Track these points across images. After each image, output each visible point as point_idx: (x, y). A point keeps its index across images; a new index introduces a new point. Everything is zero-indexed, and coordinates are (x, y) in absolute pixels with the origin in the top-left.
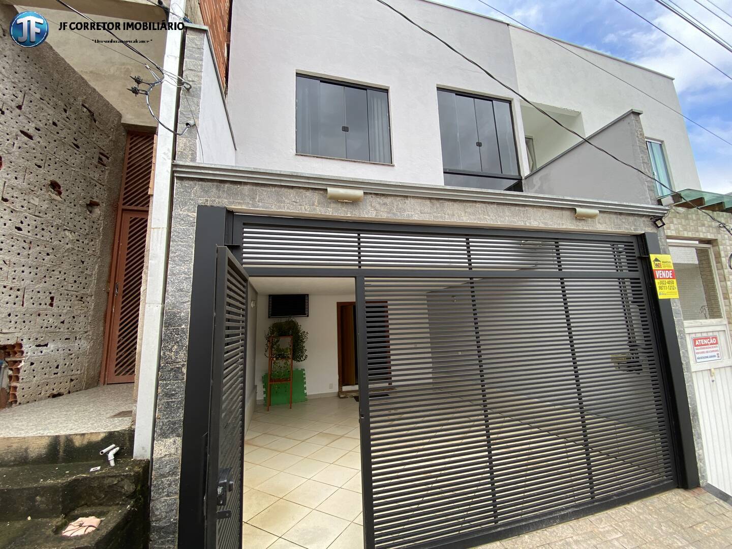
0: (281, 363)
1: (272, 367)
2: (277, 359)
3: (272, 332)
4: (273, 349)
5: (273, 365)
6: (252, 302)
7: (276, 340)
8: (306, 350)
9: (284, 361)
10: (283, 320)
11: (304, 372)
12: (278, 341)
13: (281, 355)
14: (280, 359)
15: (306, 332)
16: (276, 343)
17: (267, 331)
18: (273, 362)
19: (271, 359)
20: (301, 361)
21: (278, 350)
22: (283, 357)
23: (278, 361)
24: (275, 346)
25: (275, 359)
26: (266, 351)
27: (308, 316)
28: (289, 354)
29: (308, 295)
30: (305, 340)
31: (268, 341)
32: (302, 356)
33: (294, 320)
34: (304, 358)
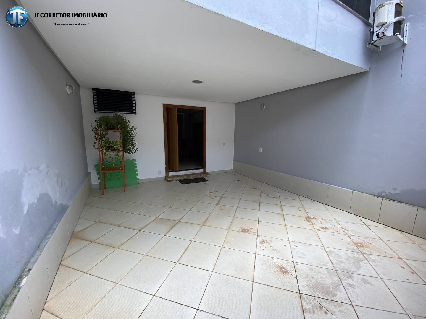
0: (112, 154)
1: (104, 158)
2: (107, 150)
3: (100, 126)
4: (103, 142)
5: (104, 156)
6: (68, 87)
7: (104, 133)
8: (136, 144)
9: (115, 153)
10: (111, 115)
11: (135, 162)
12: (106, 134)
13: (111, 147)
14: (110, 150)
15: (135, 127)
16: (104, 136)
17: (94, 124)
18: (104, 153)
19: (101, 150)
20: (132, 153)
21: (107, 142)
22: (114, 150)
23: (108, 153)
24: (104, 139)
25: (104, 151)
26: (95, 143)
27: (136, 114)
28: (120, 146)
29: (134, 93)
30: (134, 135)
31: (96, 134)
32: (133, 149)
33: (121, 115)
34: (135, 151)
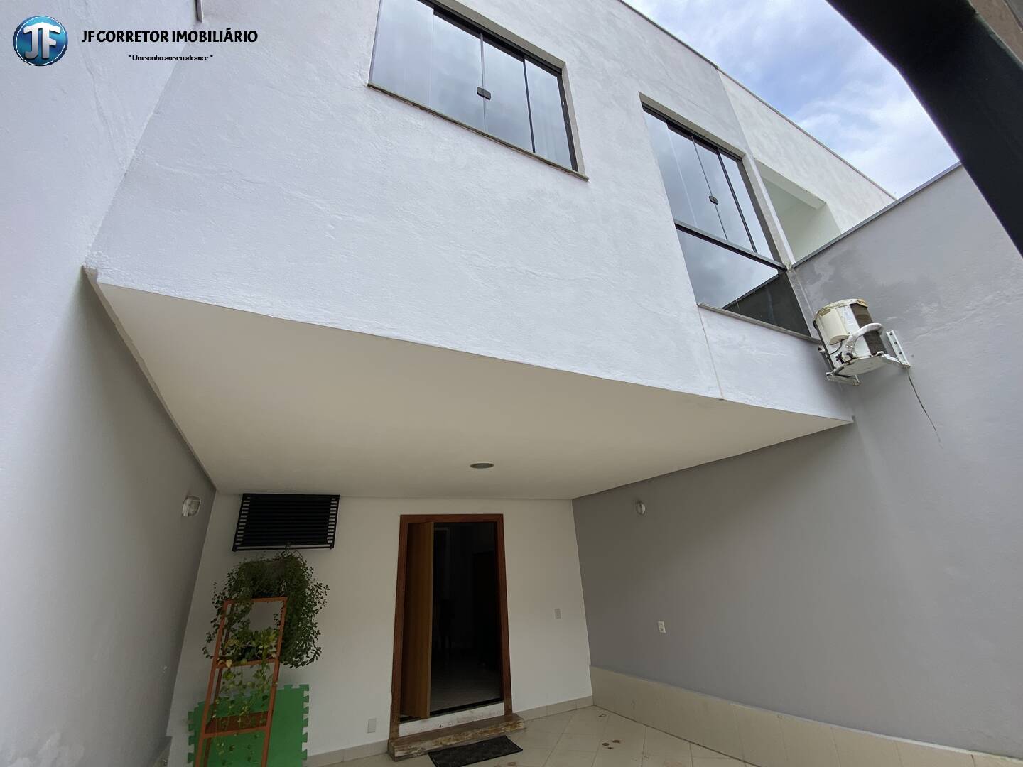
0: (248, 671)
1: (221, 686)
2: (237, 660)
3: (235, 588)
4: (231, 634)
5: (222, 680)
7: (242, 607)
8: (318, 633)
9: (256, 667)
10: (269, 555)
11: (306, 693)
12: (244, 612)
13: (248, 653)
14: (244, 661)
15: (324, 585)
16: (239, 617)
17: (223, 583)
18: (225, 670)
19: (220, 660)
20: (303, 664)
21: (245, 636)
22: (255, 658)
23: (238, 669)
24: (236, 626)
25: (229, 663)
26: (209, 641)
27: (332, 546)
28: (273, 650)
29: (337, 497)
30: (318, 607)
31: (221, 612)
32: (306, 651)
33: (296, 555)
34: (311, 656)
